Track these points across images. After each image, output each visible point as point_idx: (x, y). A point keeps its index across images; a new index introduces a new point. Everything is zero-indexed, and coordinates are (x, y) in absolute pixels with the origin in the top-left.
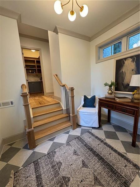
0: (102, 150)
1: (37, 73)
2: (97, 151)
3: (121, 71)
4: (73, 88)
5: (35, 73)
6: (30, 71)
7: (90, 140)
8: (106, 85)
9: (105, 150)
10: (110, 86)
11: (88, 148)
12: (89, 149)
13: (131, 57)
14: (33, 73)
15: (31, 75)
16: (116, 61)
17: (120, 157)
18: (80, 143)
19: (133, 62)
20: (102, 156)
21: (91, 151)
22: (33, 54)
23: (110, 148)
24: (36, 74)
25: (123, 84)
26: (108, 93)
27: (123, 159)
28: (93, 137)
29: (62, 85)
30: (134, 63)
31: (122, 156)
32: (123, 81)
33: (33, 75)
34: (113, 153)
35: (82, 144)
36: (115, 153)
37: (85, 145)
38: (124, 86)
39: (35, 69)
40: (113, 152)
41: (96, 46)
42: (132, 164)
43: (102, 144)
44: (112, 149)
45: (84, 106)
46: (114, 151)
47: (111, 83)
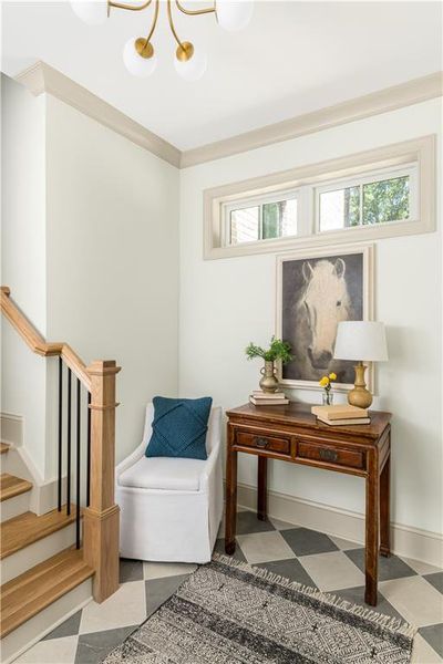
0: (285, 622)
2: (265, 635)
3: (301, 303)
4: (114, 362)
7: (224, 597)
8: (253, 352)
9: (292, 618)
10: (270, 358)
11: (227, 635)
12: (233, 637)
13: (332, 259)
16: (284, 263)
17: (347, 627)
18: (187, 621)
19: (339, 277)
20: (288, 646)
21: (242, 643)
23: (307, 605)
25: (310, 350)
26: (262, 386)
27: (358, 631)
28: (234, 582)
30: (342, 279)
31: (353, 621)
32: (310, 339)
34: (323, 621)
35: (197, 627)
36: (329, 619)
37: (212, 627)
38: (314, 358)
40: (323, 619)
41: (204, 191)
42: (386, 637)
43: (276, 599)
44: (317, 608)
45: (152, 452)
46: (323, 612)
47: (273, 346)
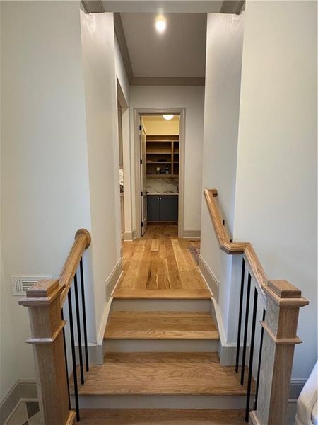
1: (172, 173)
5: (167, 172)
6: (158, 169)
14: (163, 173)
15: (159, 178)
22: (166, 126)
24: (169, 176)
29: (229, 247)
33: (163, 178)
39: (171, 164)
